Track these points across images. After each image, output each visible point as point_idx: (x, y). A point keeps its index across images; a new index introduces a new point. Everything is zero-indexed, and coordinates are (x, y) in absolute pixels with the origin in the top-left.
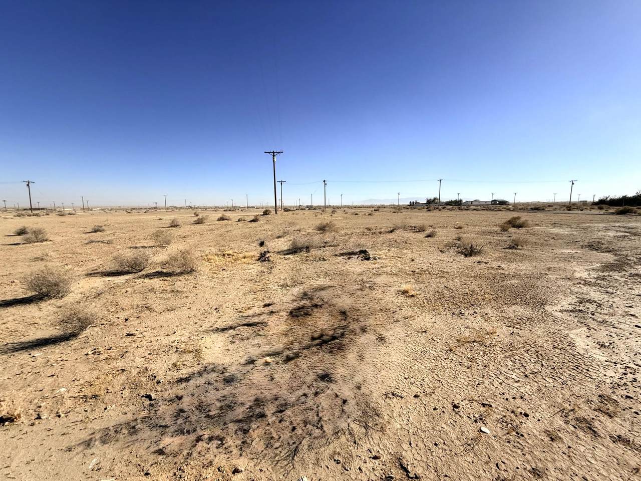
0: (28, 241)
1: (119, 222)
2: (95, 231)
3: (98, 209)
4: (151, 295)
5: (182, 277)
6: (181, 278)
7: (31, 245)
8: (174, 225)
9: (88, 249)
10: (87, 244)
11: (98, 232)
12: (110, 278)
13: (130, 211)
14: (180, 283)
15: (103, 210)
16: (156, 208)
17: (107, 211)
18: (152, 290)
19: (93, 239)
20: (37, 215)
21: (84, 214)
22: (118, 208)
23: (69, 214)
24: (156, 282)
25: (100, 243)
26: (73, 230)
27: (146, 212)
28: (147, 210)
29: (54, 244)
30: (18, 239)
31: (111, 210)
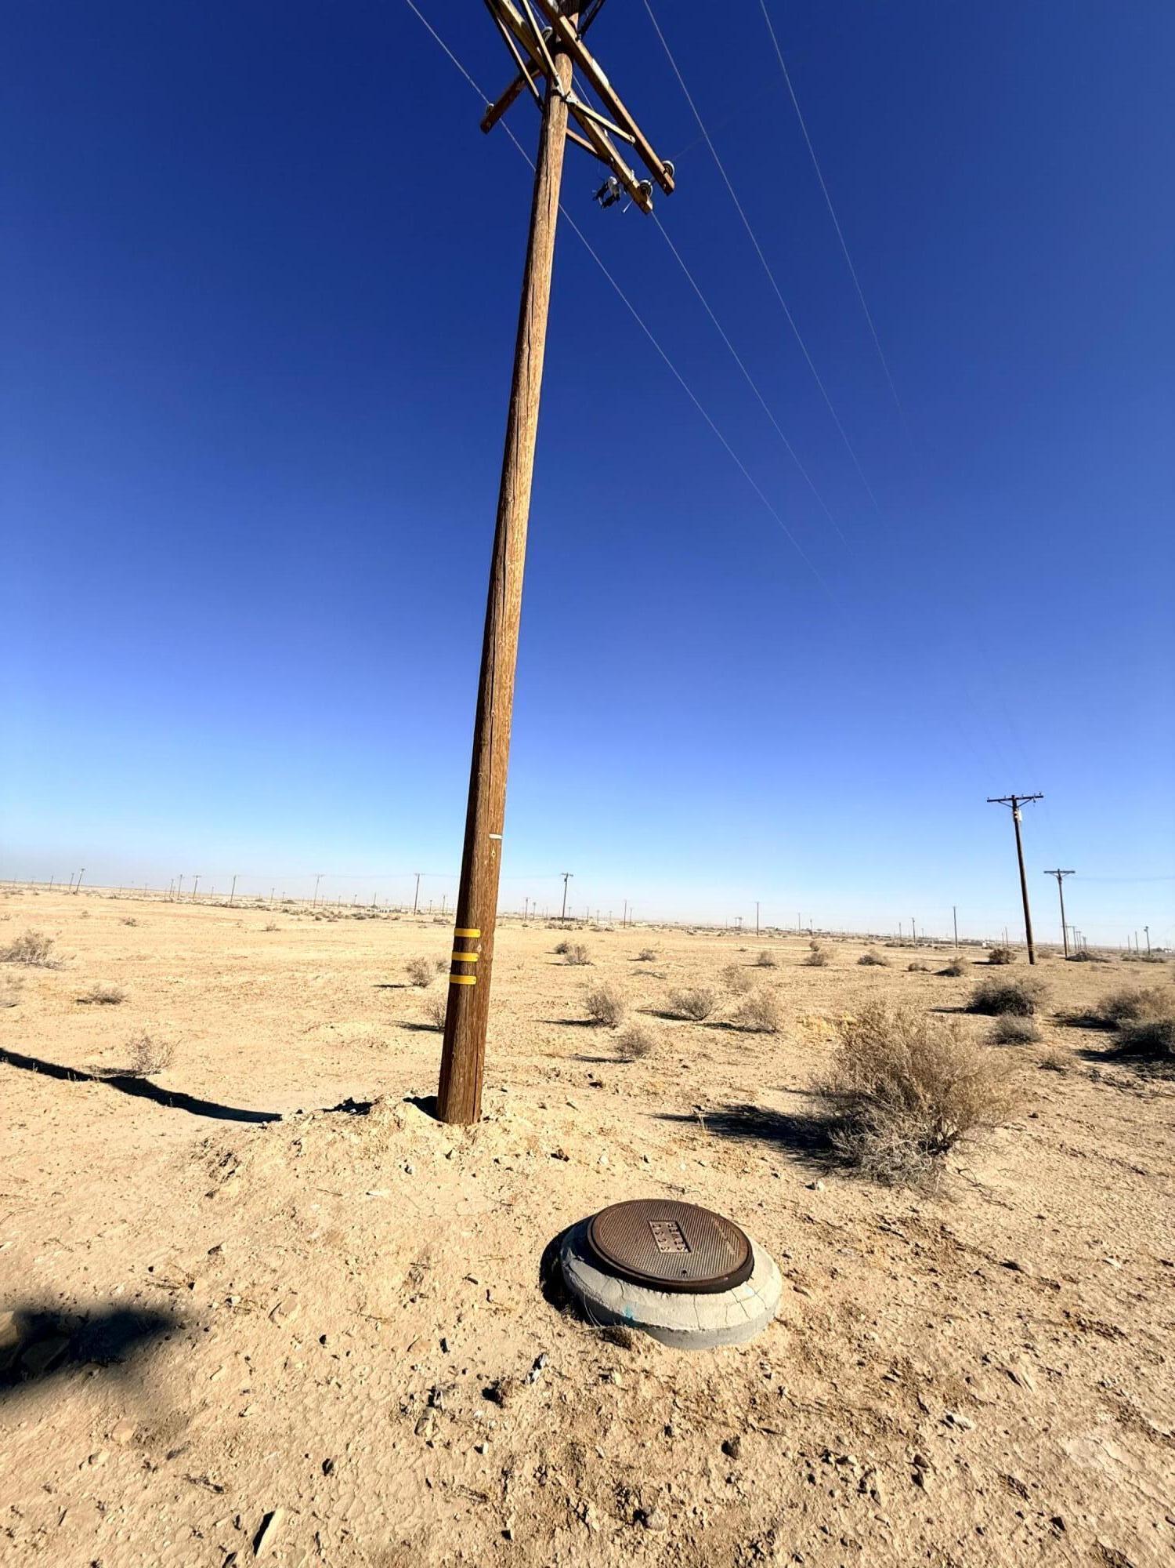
0: (571, 962)
1: (675, 948)
2: (643, 959)
3: (644, 924)
4: (711, 1045)
5: (758, 1035)
6: (756, 1036)
7: (573, 967)
8: (764, 963)
9: (635, 982)
10: (634, 975)
11: (647, 961)
12: (663, 1020)
13: (692, 931)
14: (752, 1041)
15: (650, 926)
16: (738, 929)
17: (657, 929)
18: (713, 1040)
19: (643, 969)
20: (569, 928)
21: (625, 931)
22: (674, 925)
23: (607, 930)
24: (720, 1034)
25: (649, 976)
26: (614, 954)
27: (719, 935)
28: (722, 932)
29: (596, 969)
30: (560, 958)
31: (663, 927)
